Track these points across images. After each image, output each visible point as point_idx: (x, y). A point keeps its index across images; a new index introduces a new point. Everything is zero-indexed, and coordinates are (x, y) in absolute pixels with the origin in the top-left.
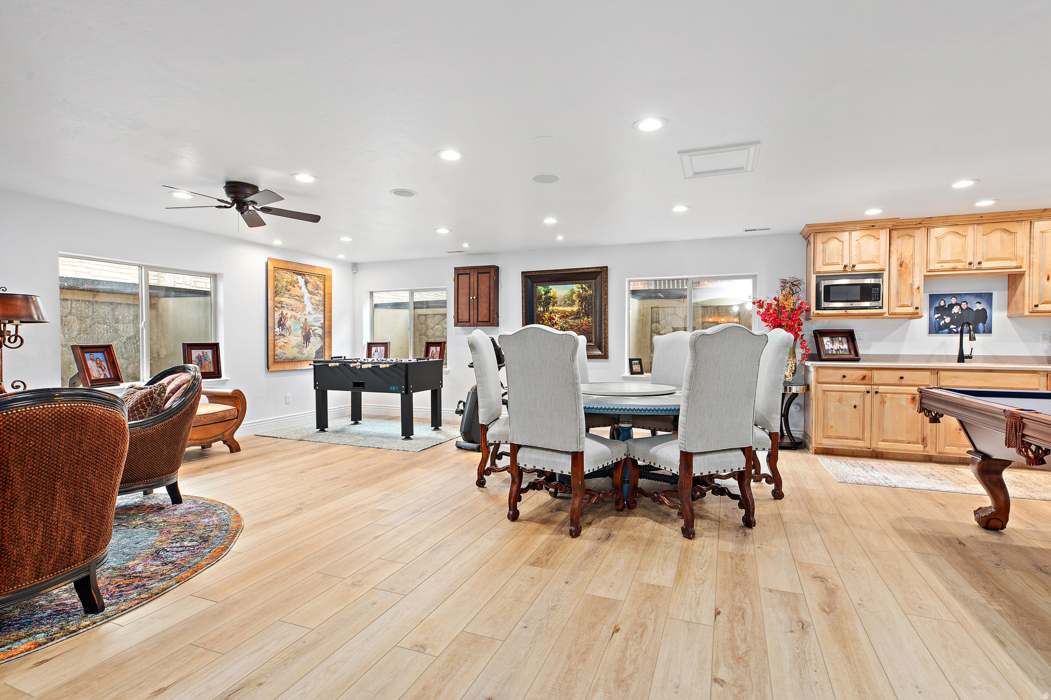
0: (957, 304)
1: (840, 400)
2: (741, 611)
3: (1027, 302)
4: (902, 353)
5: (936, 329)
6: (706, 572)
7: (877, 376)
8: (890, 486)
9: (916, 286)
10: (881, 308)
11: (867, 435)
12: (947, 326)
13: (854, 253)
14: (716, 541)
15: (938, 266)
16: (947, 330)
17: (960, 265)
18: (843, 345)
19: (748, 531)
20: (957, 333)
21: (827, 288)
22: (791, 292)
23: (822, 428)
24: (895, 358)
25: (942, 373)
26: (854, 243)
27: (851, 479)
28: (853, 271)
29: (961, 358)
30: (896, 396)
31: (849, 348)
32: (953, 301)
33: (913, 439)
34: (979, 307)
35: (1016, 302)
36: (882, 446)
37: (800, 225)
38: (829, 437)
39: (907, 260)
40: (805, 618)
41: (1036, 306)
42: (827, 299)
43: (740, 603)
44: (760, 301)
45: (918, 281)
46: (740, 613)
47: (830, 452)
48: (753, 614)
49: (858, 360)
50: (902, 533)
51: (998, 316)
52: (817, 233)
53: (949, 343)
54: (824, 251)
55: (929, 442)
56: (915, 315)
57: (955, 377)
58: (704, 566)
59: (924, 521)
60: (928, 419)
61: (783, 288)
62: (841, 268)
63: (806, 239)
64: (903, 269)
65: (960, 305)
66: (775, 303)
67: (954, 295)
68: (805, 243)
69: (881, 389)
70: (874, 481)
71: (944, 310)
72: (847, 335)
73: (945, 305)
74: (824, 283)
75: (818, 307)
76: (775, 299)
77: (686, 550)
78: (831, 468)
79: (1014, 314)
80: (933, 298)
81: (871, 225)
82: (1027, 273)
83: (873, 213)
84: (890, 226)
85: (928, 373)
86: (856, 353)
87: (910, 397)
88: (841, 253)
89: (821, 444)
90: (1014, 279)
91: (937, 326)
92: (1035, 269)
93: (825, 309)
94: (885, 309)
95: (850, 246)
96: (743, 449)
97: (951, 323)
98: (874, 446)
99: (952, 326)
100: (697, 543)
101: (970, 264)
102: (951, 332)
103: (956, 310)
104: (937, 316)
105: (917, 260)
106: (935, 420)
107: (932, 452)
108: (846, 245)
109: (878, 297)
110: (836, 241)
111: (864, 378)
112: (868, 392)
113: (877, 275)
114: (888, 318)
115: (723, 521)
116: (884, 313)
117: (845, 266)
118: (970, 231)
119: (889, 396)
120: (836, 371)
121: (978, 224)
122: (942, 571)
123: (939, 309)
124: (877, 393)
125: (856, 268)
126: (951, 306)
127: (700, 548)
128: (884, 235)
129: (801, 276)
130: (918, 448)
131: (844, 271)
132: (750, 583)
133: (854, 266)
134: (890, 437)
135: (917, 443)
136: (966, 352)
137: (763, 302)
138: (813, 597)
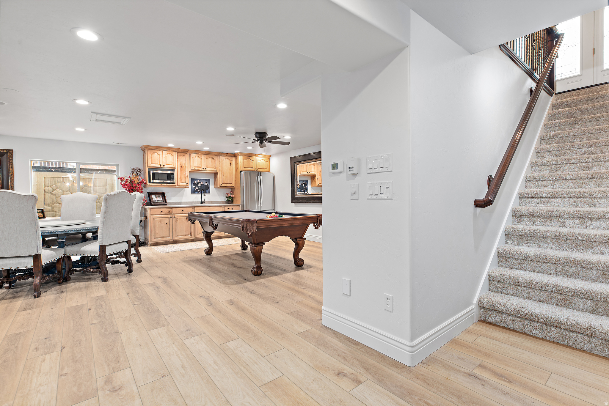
0: (200, 183)
1: (160, 222)
3: (219, 183)
4: (183, 201)
5: (194, 192)
6: (118, 287)
7: (174, 211)
8: (180, 251)
9: (186, 175)
10: (175, 183)
11: (171, 235)
12: (197, 190)
13: (164, 160)
15: (193, 168)
16: (197, 192)
17: (200, 169)
18: (160, 198)
19: (130, 274)
20: (200, 193)
21: (153, 174)
22: (137, 174)
23: (153, 235)
24: (180, 203)
25: (196, 208)
26: (164, 156)
27: (166, 251)
28: (164, 167)
29: (202, 202)
30: (181, 218)
31: (163, 200)
32: (199, 181)
33: (187, 234)
34: (206, 184)
35: (216, 183)
36: (177, 238)
37: (141, 144)
38: (157, 238)
39: (183, 165)
41: (221, 184)
42: (154, 179)
44: (122, 178)
45: (187, 173)
46: (136, 292)
47: (157, 244)
49: (166, 205)
50: (185, 262)
51: (212, 187)
52: (148, 149)
53: (197, 197)
54: (152, 157)
55: (192, 234)
56: (187, 186)
57: (200, 209)
59: (191, 257)
61: (133, 172)
62: (159, 166)
63: (143, 151)
64: (182, 168)
65: (201, 183)
66: (129, 179)
67: (199, 179)
68: (142, 153)
69: (176, 215)
70: (175, 250)
71: (196, 185)
72: (162, 194)
73: (196, 183)
74: (152, 172)
75: (150, 182)
76: (129, 177)
78: (158, 249)
79: (216, 187)
80: (192, 180)
81: (170, 150)
82: (219, 173)
83: (171, 145)
84: (177, 151)
85: (191, 208)
86: (166, 202)
87: (186, 218)
88: (159, 159)
89: (153, 241)
90: (216, 175)
91: (194, 190)
92: (221, 172)
93: (153, 183)
94: (176, 184)
95: (162, 157)
96: (127, 242)
97: (198, 190)
98: (174, 239)
99: (199, 191)
101: (203, 168)
102: (198, 193)
103: (199, 185)
104: (194, 187)
105: (187, 166)
106: (193, 223)
107: (194, 238)
108: (161, 156)
109: (173, 179)
110: (156, 154)
111: (169, 212)
112: (171, 217)
113: (173, 170)
114: (177, 187)
115: (118, 274)
116: (176, 185)
117: (161, 165)
118: (203, 157)
119: (178, 218)
120: (159, 210)
121: (205, 155)
123: (194, 184)
124: (174, 217)
125: (165, 166)
126: (198, 183)
128: (175, 154)
129: (141, 167)
130: (189, 237)
131: (160, 167)
133: (164, 165)
134: (179, 234)
135: (189, 235)
136: (203, 200)
137: (123, 178)
138: (159, 282)
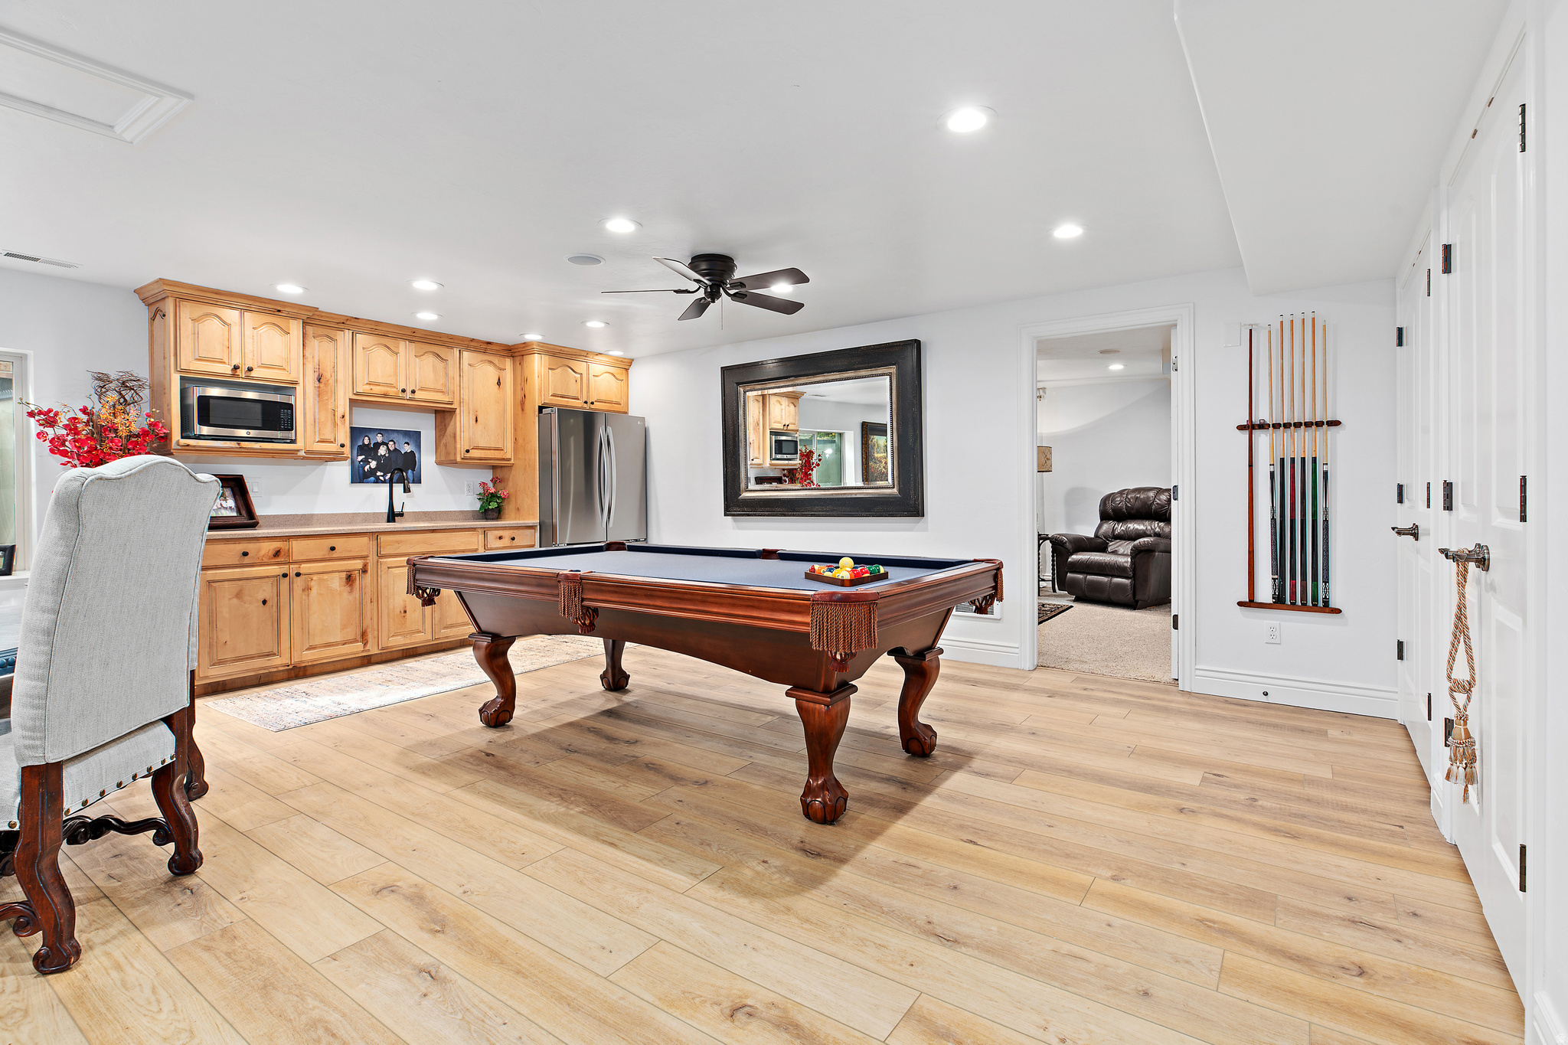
0: (383, 443)
1: (239, 595)
2: (319, 1026)
3: (458, 446)
4: (317, 511)
5: (360, 477)
6: (176, 1011)
7: (298, 548)
8: (352, 713)
9: (339, 414)
10: (293, 441)
11: (285, 645)
12: (372, 472)
13: (249, 347)
14: (137, 937)
15: (367, 388)
16: (372, 479)
17: (391, 391)
18: (225, 500)
19: (191, 881)
20: (384, 482)
21: (204, 401)
22: (122, 400)
23: (207, 650)
24: (307, 519)
25: (383, 538)
26: (248, 331)
27: (291, 720)
28: (247, 377)
29: (392, 516)
30: (325, 576)
31: (237, 506)
32: (379, 438)
33: (351, 637)
34: (407, 449)
35: (446, 445)
36: (308, 657)
37: (147, 275)
38: (221, 662)
39: (327, 375)
40: (423, 960)
41: (468, 451)
42: (204, 420)
43: (303, 1017)
44: (50, 411)
45: (343, 407)
46: (321, 1032)
47: (220, 688)
48: (344, 1015)
49: (254, 526)
50: (424, 770)
51: (427, 460)
52: (180, 299)
53: (374, 497)
54: (196, 334)
55: (370, 637)
56: (335, 457)
57: (398, 542)
58: (158, 1001)
59: (432, 744)
60: (420, 601)
61: (101, 391)
62: (227, 369)
63: (149, 305)
64: (322, 385)
65: (387, 444)
66: (85, 418)
67: (381, 431)
68: (144, 313)
69: (305, 568)
70: (327, 713)
71: (369, 451)
72: (232, 484)
73: (370, 444)
74: (197, 391)
75: (186, 430)
76: (84, 411)
77: (80, 998)
78: (244, 713)
79: (446, 460)
80: (356, 432)
81: (275, 309)
82: (458, 411)
83: (289, 290)
84: (305, 318)
85: (365, 539)
86: (251, 514)
87: (344, 575)
88: (226, 343)
89: (206, 677)
90: (443, 415)
91: (361, 471)
92: (464, 408)
93: (200, 437)
94: (299, 445)
95: (242, 334)
96: (163, 719)
97: (378, 468)
98: (295, 660)
99: (379, 474)
100: (90, 966)
101: (404, 391)
102: (377, 481)
103: (382, 451)
104: (360, 458)
105: (340, 377)
106: (429, 601)
108: (236, 331)
109: (290, 426)
110: (216, 321)
111: (277, 553)
112: (285, 575)
113: (288, 388)
114: (304, 458)
115: (115, 890)
116: (298, 451)
117: (236, 368)
118: (403, 347)
119: (315, 577)
120: (231, 546)
121: (411, 341)
122: (502, 797)
123: (363, 449)
124: (298, 575)
125: (253, 374)
126: (377, 445)
127: (114, 974)
128: (295, 327)
129: (143, 372)
130: (356, 649)
131: (234, 375)
132: (287, 970)
133: (250, 370)
134: (318, 641)
135: (355, 641)
136: (397, 509)
137: (56, 414)
138: (403, 923)
